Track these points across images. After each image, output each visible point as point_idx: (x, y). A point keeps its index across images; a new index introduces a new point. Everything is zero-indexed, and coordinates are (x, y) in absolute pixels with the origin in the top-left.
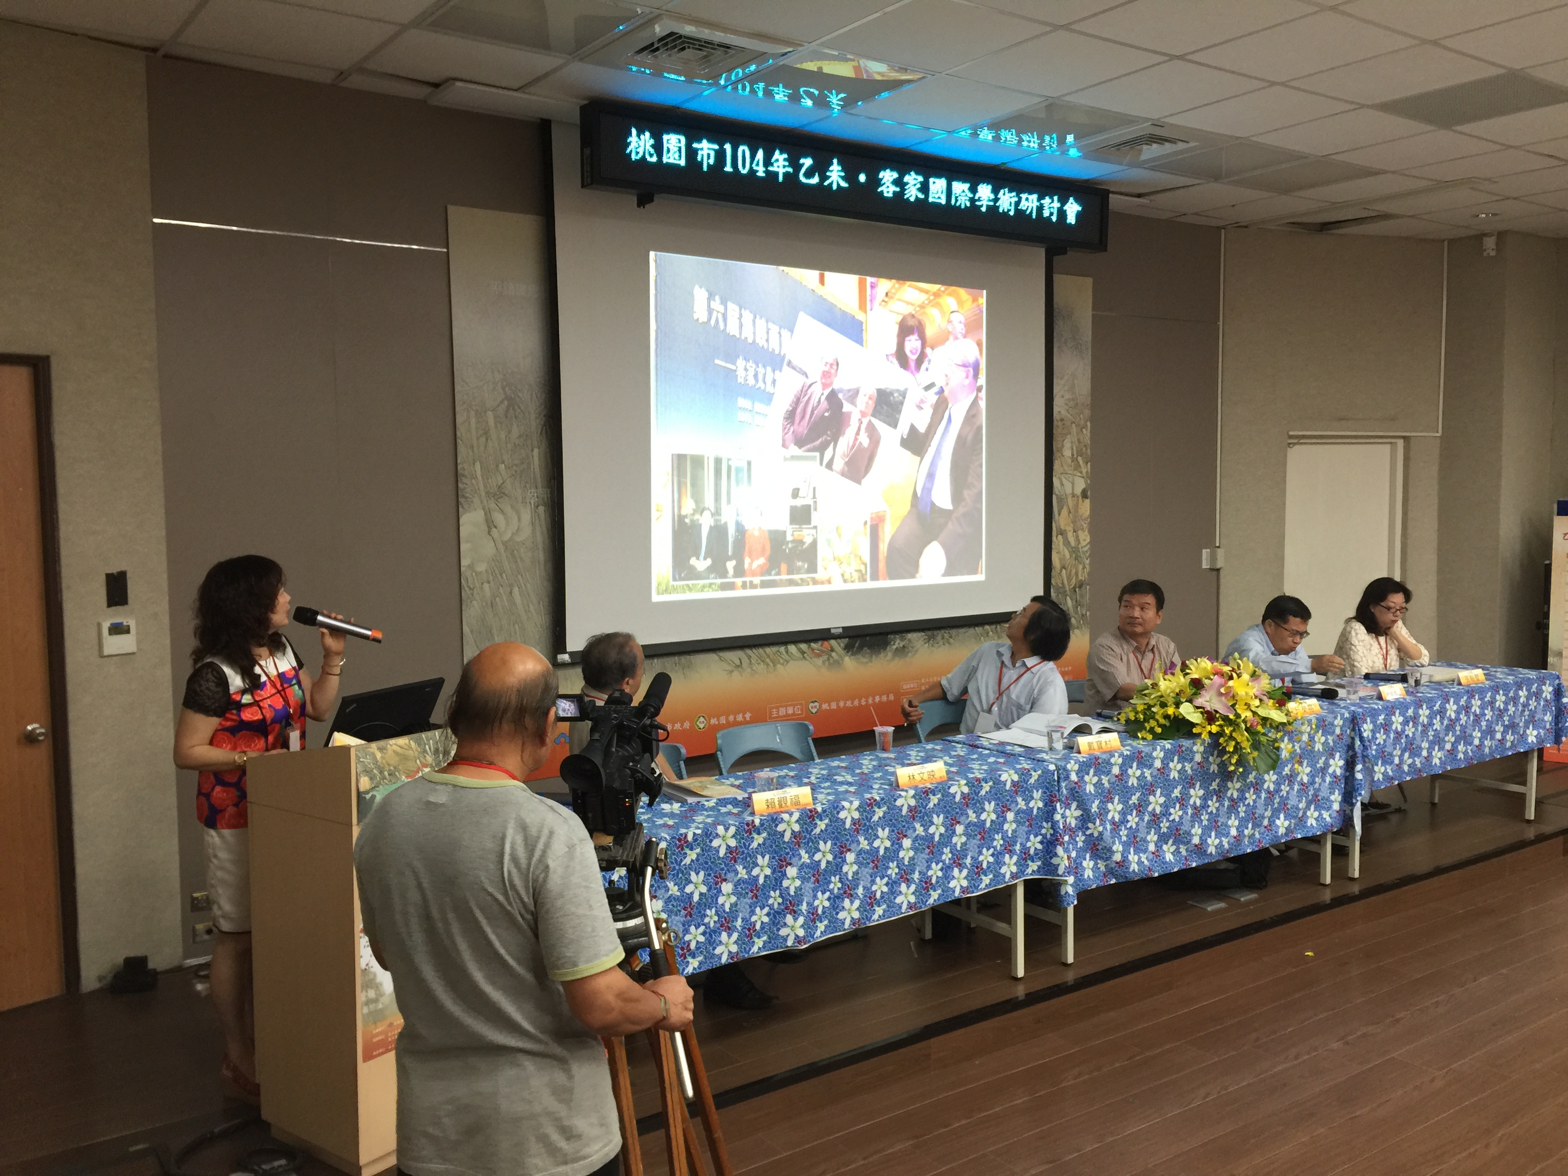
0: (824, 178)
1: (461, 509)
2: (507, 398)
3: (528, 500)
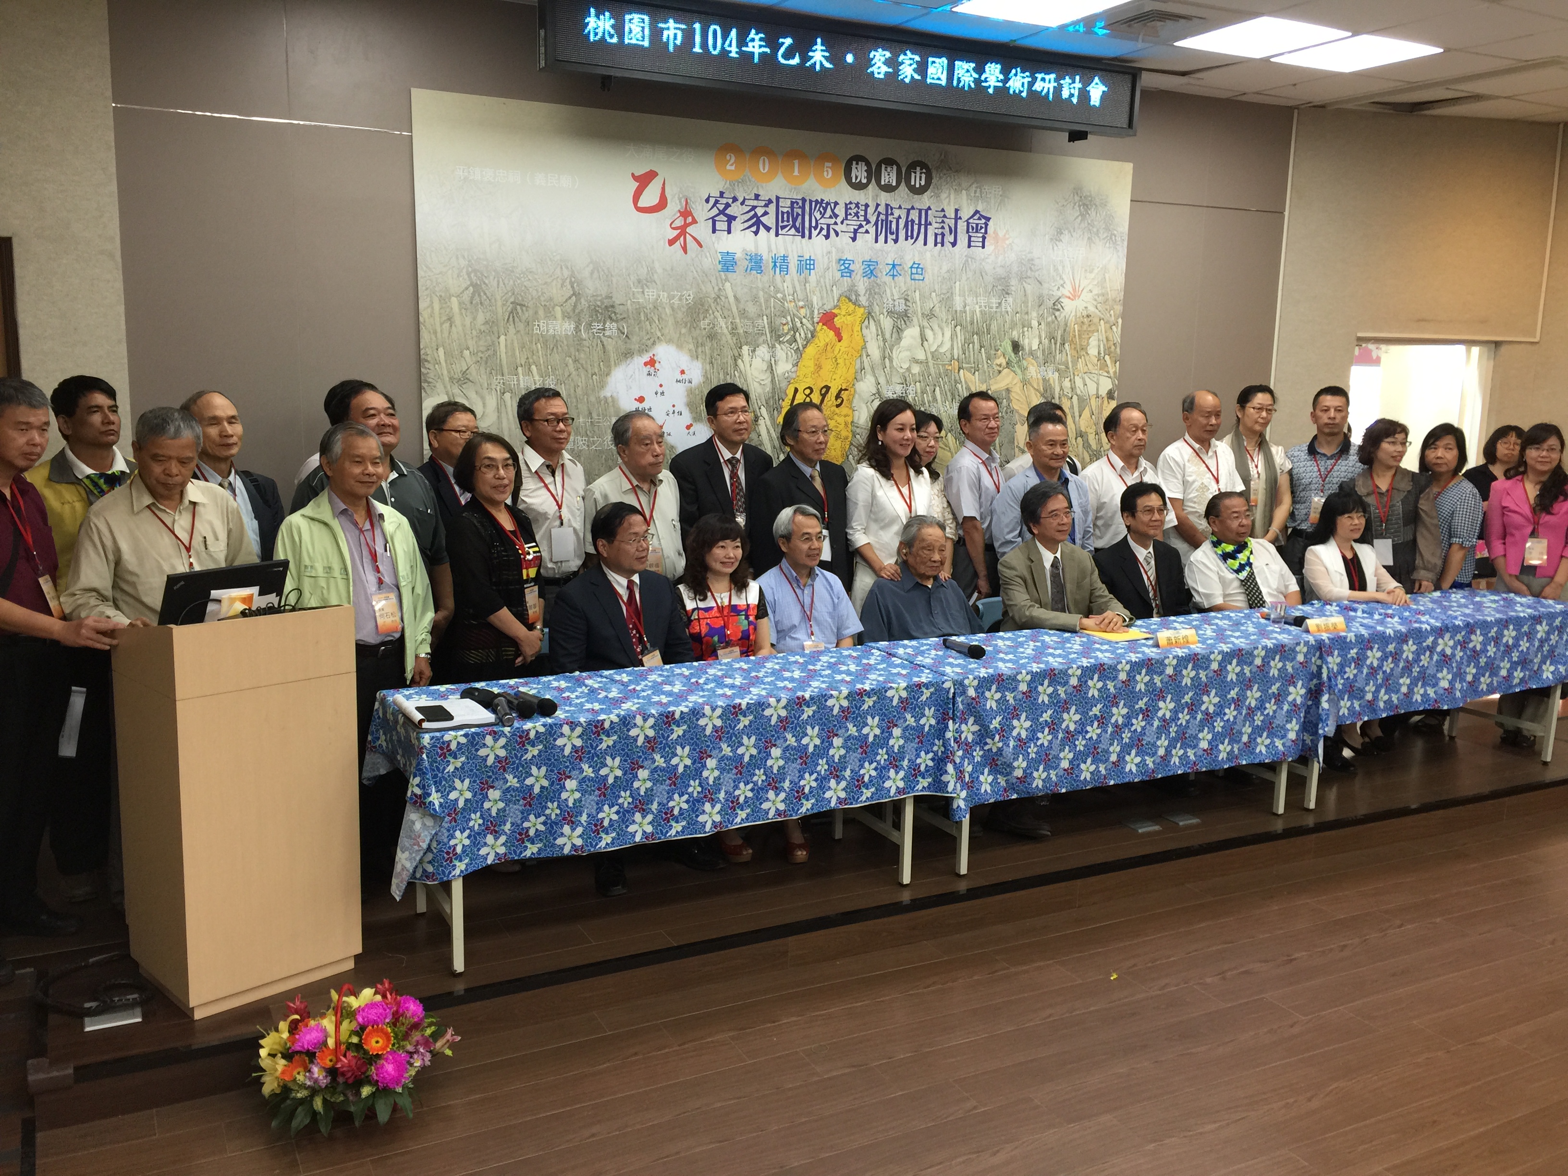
0: (805, 58)
1: (423, 394)
2: (472, 284)
3: (494, 387)
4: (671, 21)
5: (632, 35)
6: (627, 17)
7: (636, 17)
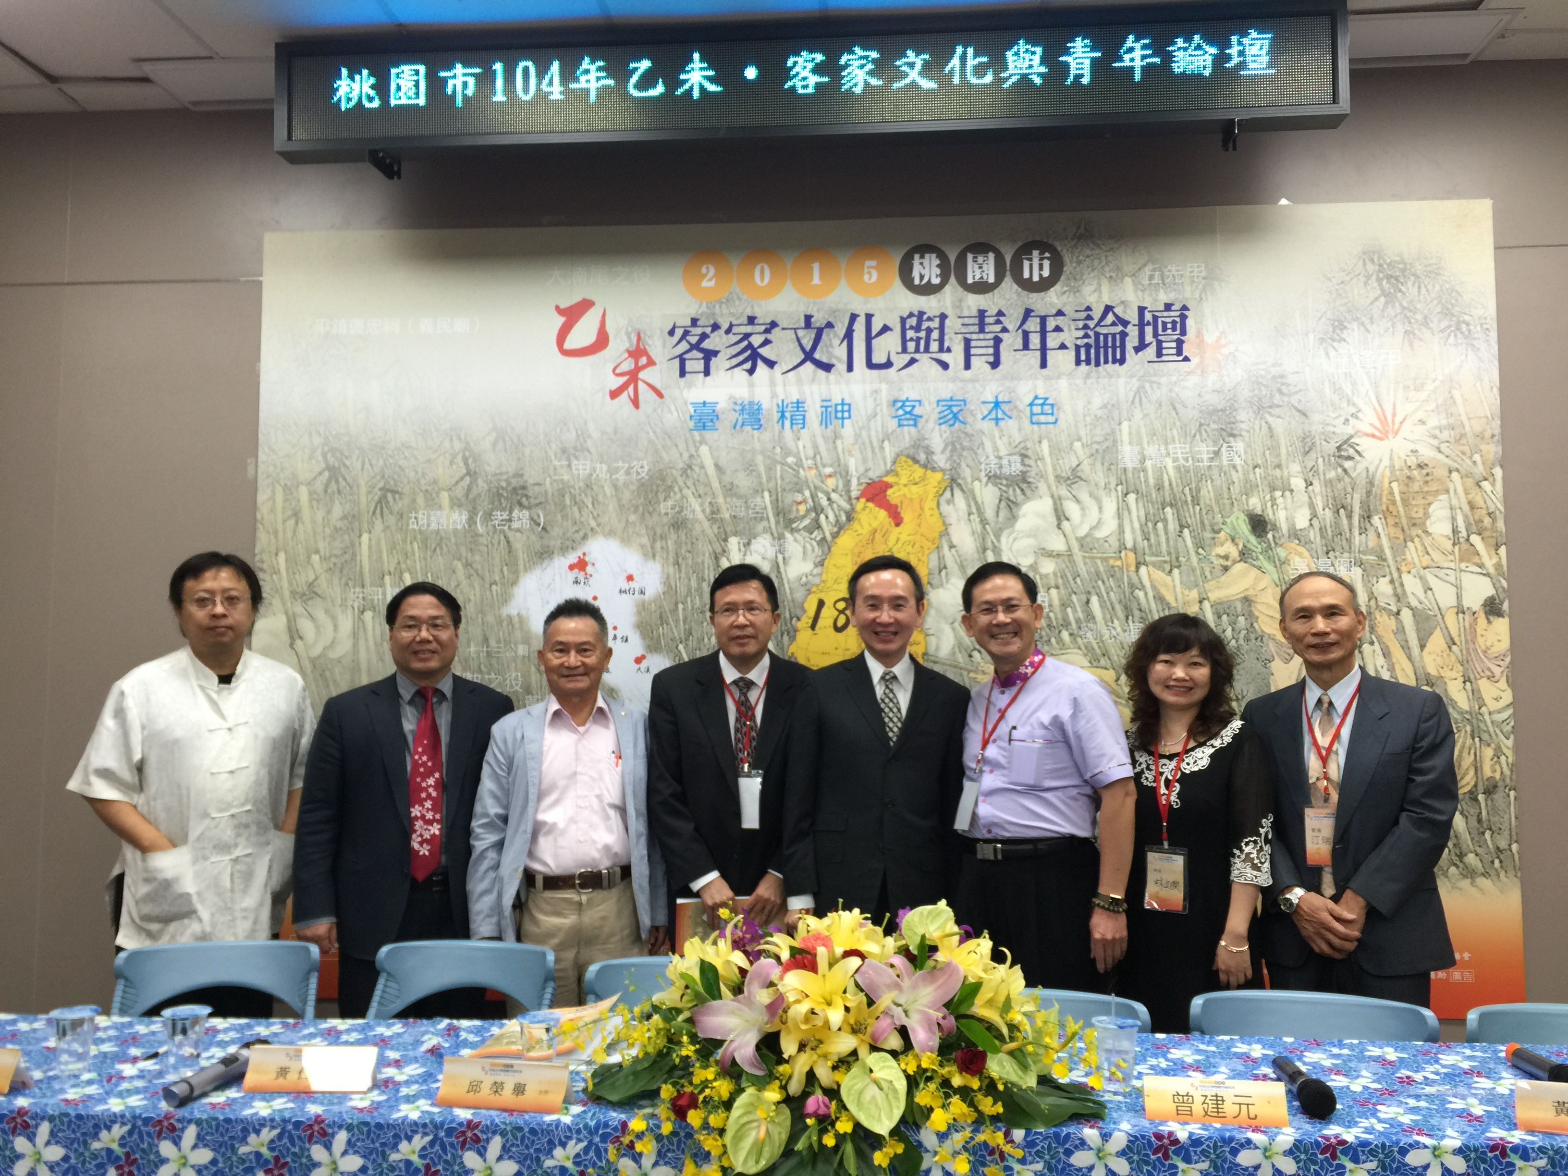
0: (673, 83)
2: (329, 468)
3: (350, 603)
4: (459, 66)
5: (401, 94)
6: (394, 71)
7: (407, 69)
